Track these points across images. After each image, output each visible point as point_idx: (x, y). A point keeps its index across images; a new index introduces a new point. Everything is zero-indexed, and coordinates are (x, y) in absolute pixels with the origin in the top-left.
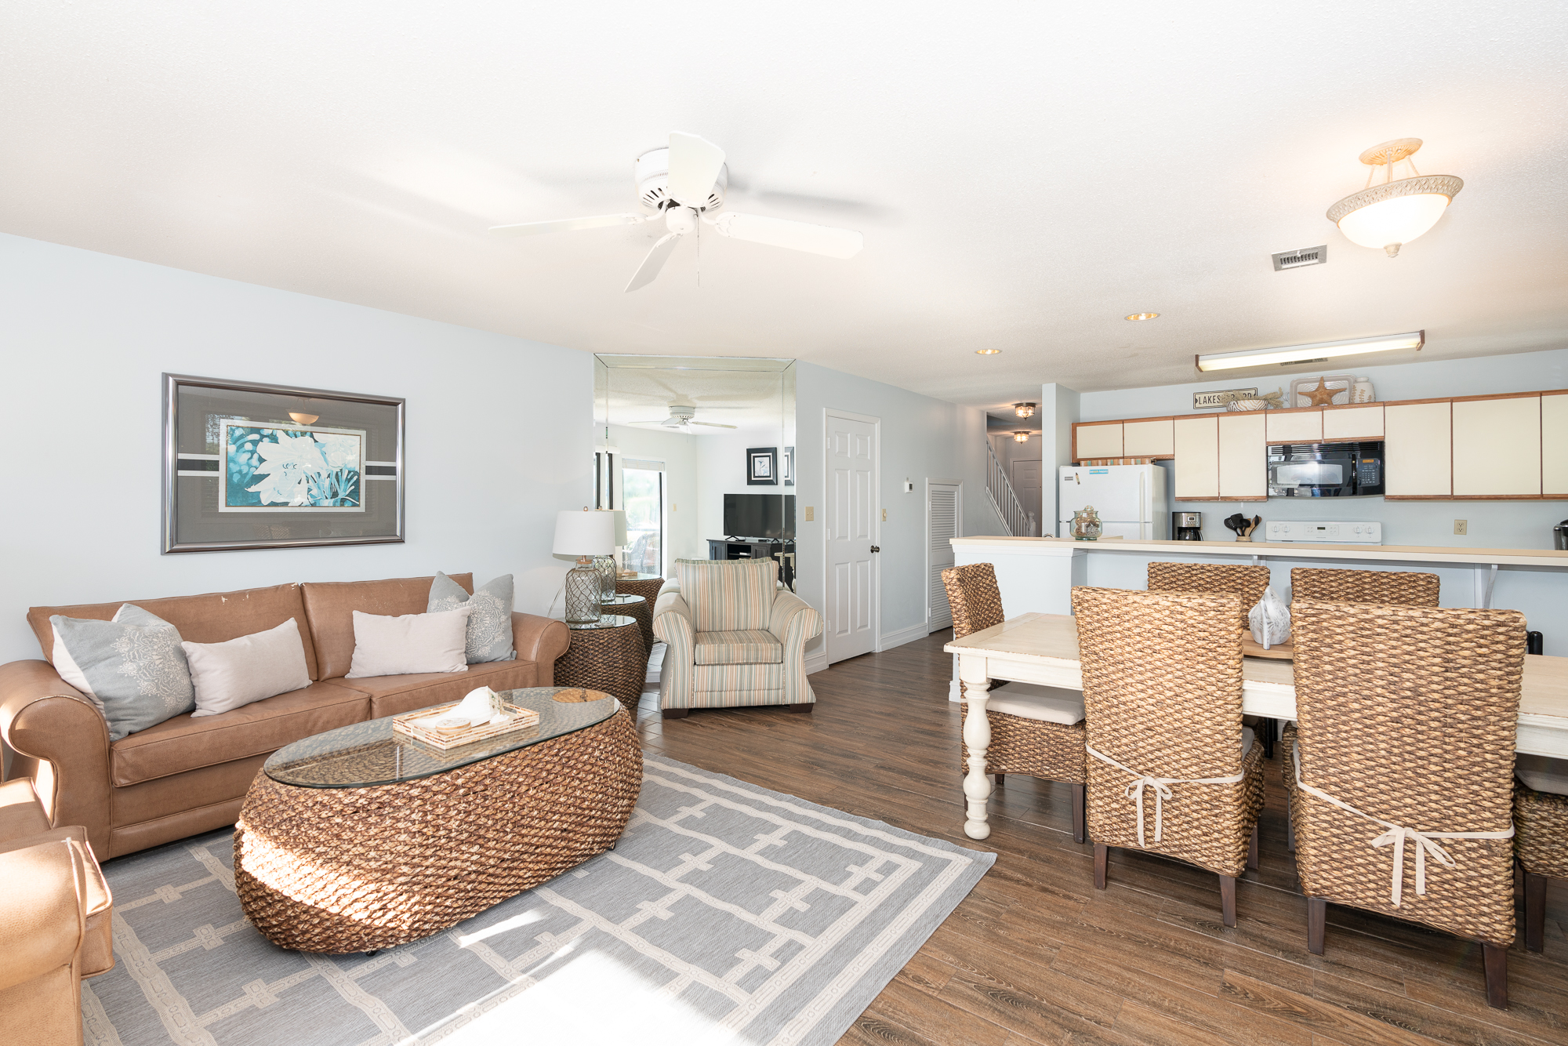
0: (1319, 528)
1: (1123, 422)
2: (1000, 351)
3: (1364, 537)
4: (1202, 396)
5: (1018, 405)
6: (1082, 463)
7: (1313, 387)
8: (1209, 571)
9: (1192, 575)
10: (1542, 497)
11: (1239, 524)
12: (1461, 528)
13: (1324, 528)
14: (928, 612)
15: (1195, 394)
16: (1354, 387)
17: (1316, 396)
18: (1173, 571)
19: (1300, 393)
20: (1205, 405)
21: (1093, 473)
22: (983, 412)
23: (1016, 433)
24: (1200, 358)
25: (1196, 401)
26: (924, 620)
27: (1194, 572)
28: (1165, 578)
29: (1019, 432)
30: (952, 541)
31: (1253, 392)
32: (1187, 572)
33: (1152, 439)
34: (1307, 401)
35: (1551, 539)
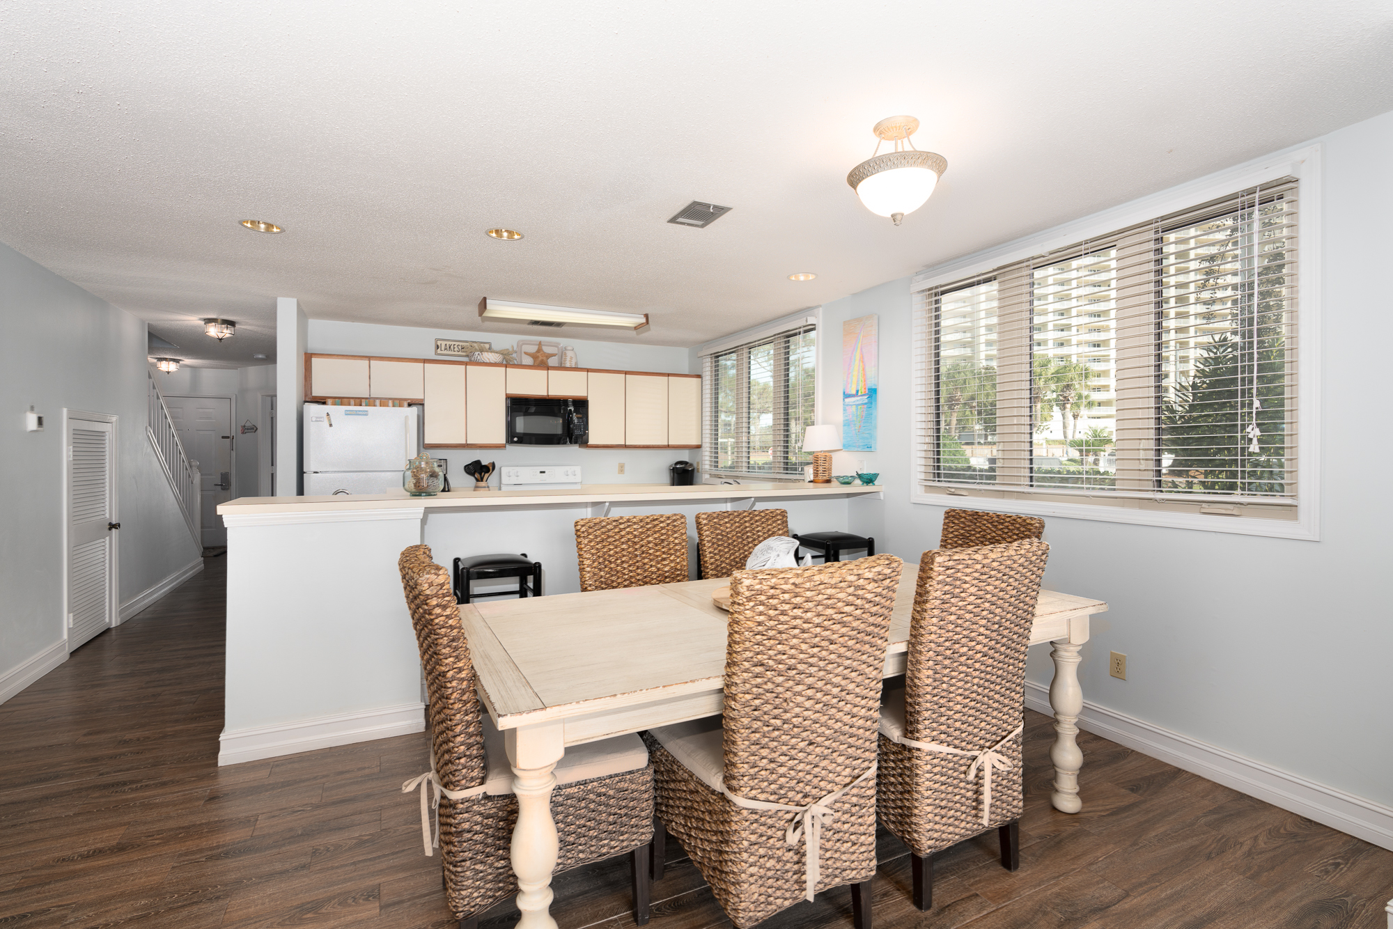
0: (541, 472)
1: (369, 358)
2: (283, 231)
3: (571, 479)
4: (444, 343)
5: (208, 321)
6: (329, 401)
7: (533, 349)
8: (635, 523)
9: (621, 530)
10: (668, 447)
11: (478, 471)
12: (622, 469)
13: (544, 472)
14: (67, 620)
15: (437, 340)
16: (565, 354)
17: (538, 357)
18: (603, 527)
19: (526, 353)
20: (446, 352)
21: (348, 413)
22: (143, 322)
23: (160, 360)
24: (488, 301)
25: (438, 347)
26: (61, 635)
27: (622, 526)
28: (596, 537)
29: (165, 359)
30: (221, 509)
31: (487, 346)
32: (615, 527)
33: (404, 380)
34: (528, 361)
35: (666, 477)
